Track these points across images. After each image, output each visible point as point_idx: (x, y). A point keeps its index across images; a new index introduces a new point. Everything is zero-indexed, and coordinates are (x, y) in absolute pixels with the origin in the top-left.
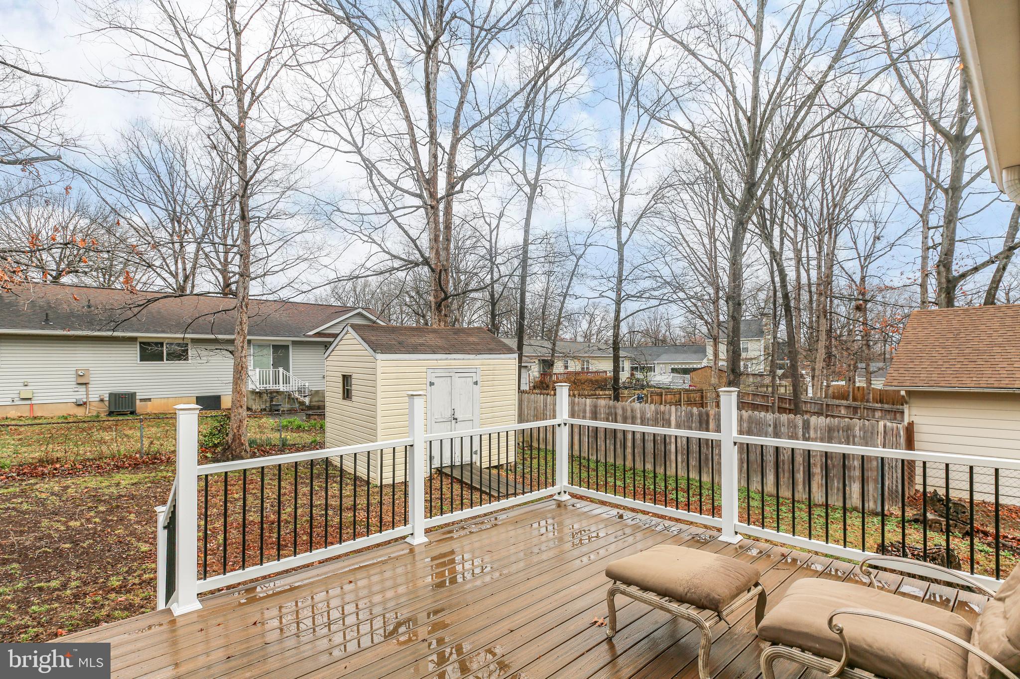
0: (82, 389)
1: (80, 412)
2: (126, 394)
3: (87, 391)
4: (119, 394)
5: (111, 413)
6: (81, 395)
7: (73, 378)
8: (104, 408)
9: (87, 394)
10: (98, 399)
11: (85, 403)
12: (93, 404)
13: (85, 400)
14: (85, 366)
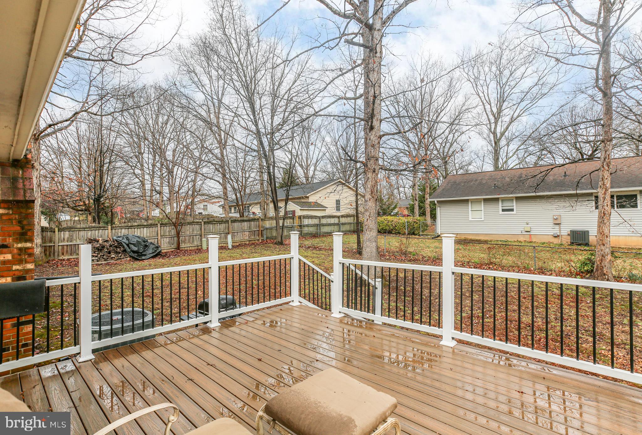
0: (557, 227)
1: (556, 241)
2: (580, 232)
3: (560, 229)
4: (575, 231)
5: (572, 243)
6: (556, 231)
7: (551, 221)
8: (568, 239)
9: (560, 231)
10: (566, 234)
11: (558, 236)
12: (564, 237)
13: (558, 234)
14: (558, 213)
